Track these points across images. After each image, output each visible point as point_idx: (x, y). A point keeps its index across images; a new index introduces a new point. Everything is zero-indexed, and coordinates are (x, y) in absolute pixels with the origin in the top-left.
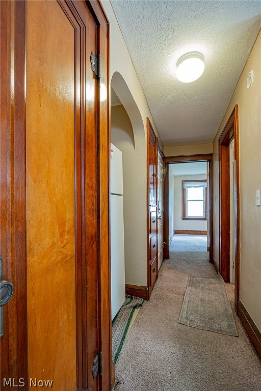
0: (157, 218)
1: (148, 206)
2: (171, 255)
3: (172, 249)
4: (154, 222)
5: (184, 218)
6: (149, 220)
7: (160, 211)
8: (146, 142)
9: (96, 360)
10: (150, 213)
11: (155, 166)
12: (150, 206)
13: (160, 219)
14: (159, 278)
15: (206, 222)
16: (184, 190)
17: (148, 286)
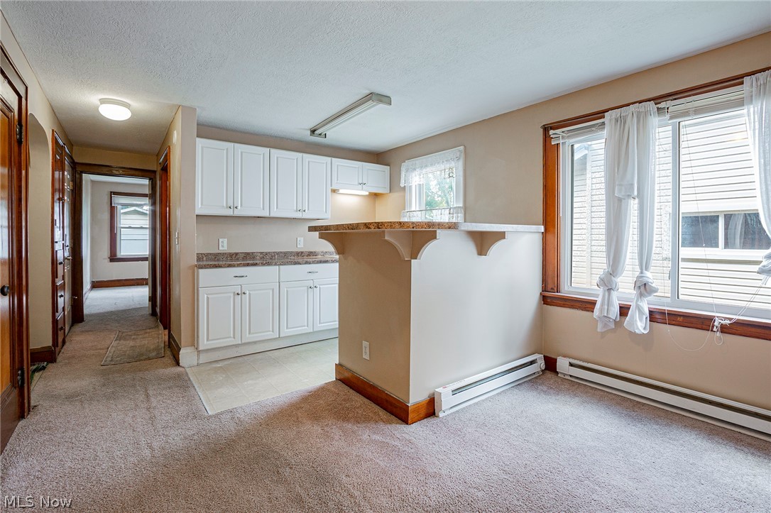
0: (65, 258)
1: (53, 242)
2: (85, 317)
3: (87, 310)
4: (61, 263)
5: (113, 258)
6: (54, 263)
7: (67, 248)
8: (51, 161)
9: (20, 372)
10: (56, 251)
11: (61, 173)
12: (56, 242)
13: (69, 259)
14: (67, 344)
15: (146, 263)
16: (112, 210)
17: (53, 345)
